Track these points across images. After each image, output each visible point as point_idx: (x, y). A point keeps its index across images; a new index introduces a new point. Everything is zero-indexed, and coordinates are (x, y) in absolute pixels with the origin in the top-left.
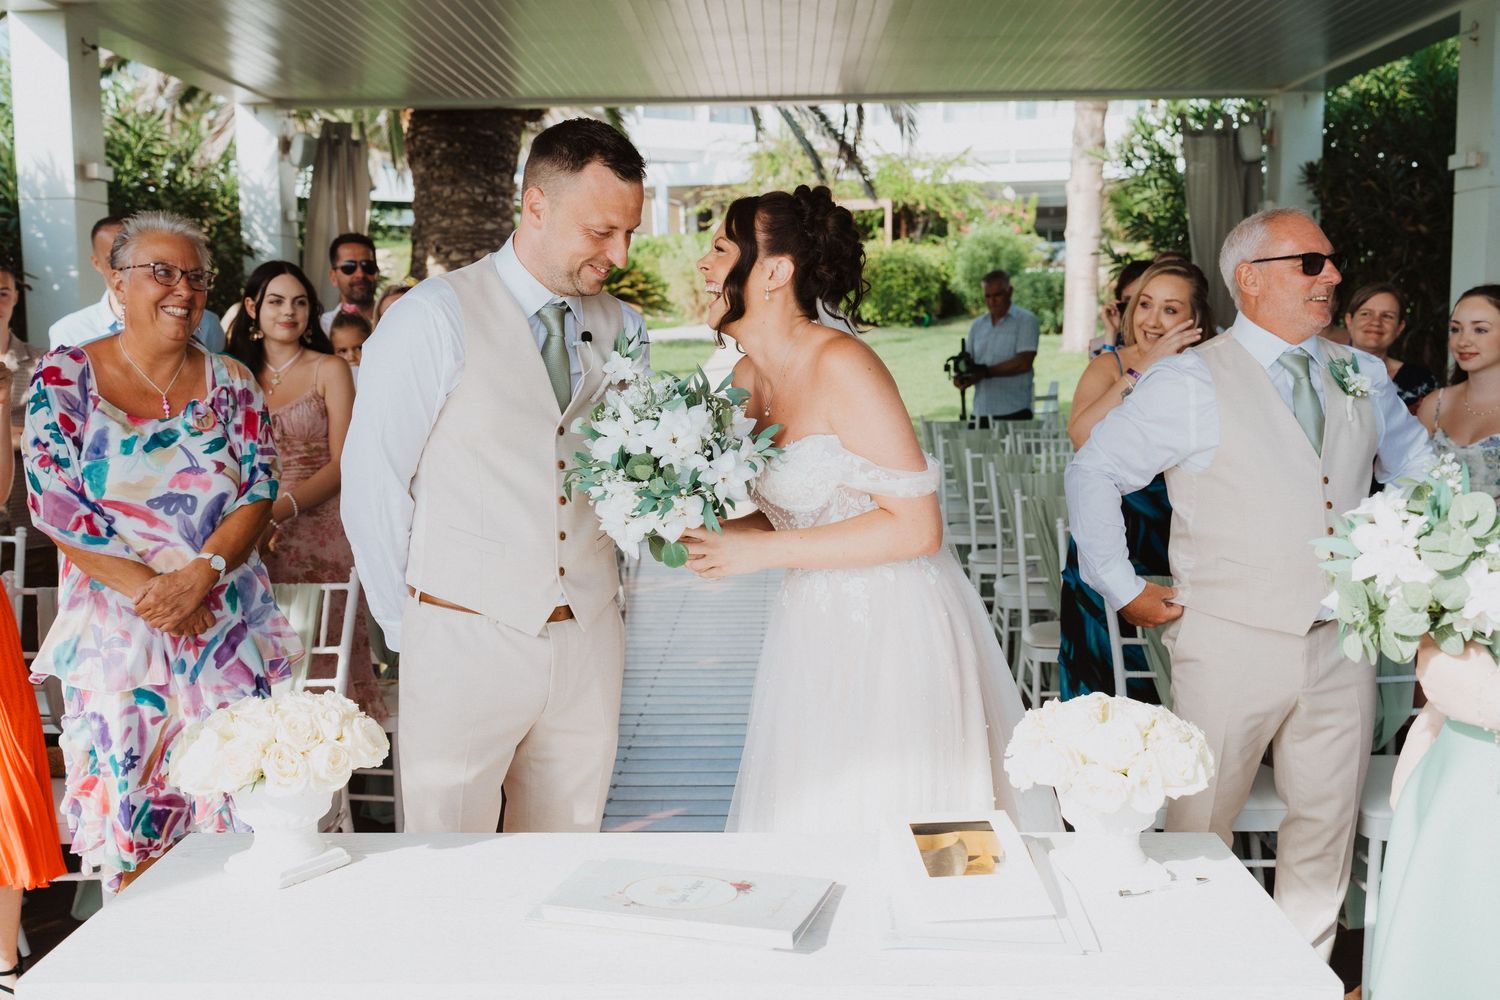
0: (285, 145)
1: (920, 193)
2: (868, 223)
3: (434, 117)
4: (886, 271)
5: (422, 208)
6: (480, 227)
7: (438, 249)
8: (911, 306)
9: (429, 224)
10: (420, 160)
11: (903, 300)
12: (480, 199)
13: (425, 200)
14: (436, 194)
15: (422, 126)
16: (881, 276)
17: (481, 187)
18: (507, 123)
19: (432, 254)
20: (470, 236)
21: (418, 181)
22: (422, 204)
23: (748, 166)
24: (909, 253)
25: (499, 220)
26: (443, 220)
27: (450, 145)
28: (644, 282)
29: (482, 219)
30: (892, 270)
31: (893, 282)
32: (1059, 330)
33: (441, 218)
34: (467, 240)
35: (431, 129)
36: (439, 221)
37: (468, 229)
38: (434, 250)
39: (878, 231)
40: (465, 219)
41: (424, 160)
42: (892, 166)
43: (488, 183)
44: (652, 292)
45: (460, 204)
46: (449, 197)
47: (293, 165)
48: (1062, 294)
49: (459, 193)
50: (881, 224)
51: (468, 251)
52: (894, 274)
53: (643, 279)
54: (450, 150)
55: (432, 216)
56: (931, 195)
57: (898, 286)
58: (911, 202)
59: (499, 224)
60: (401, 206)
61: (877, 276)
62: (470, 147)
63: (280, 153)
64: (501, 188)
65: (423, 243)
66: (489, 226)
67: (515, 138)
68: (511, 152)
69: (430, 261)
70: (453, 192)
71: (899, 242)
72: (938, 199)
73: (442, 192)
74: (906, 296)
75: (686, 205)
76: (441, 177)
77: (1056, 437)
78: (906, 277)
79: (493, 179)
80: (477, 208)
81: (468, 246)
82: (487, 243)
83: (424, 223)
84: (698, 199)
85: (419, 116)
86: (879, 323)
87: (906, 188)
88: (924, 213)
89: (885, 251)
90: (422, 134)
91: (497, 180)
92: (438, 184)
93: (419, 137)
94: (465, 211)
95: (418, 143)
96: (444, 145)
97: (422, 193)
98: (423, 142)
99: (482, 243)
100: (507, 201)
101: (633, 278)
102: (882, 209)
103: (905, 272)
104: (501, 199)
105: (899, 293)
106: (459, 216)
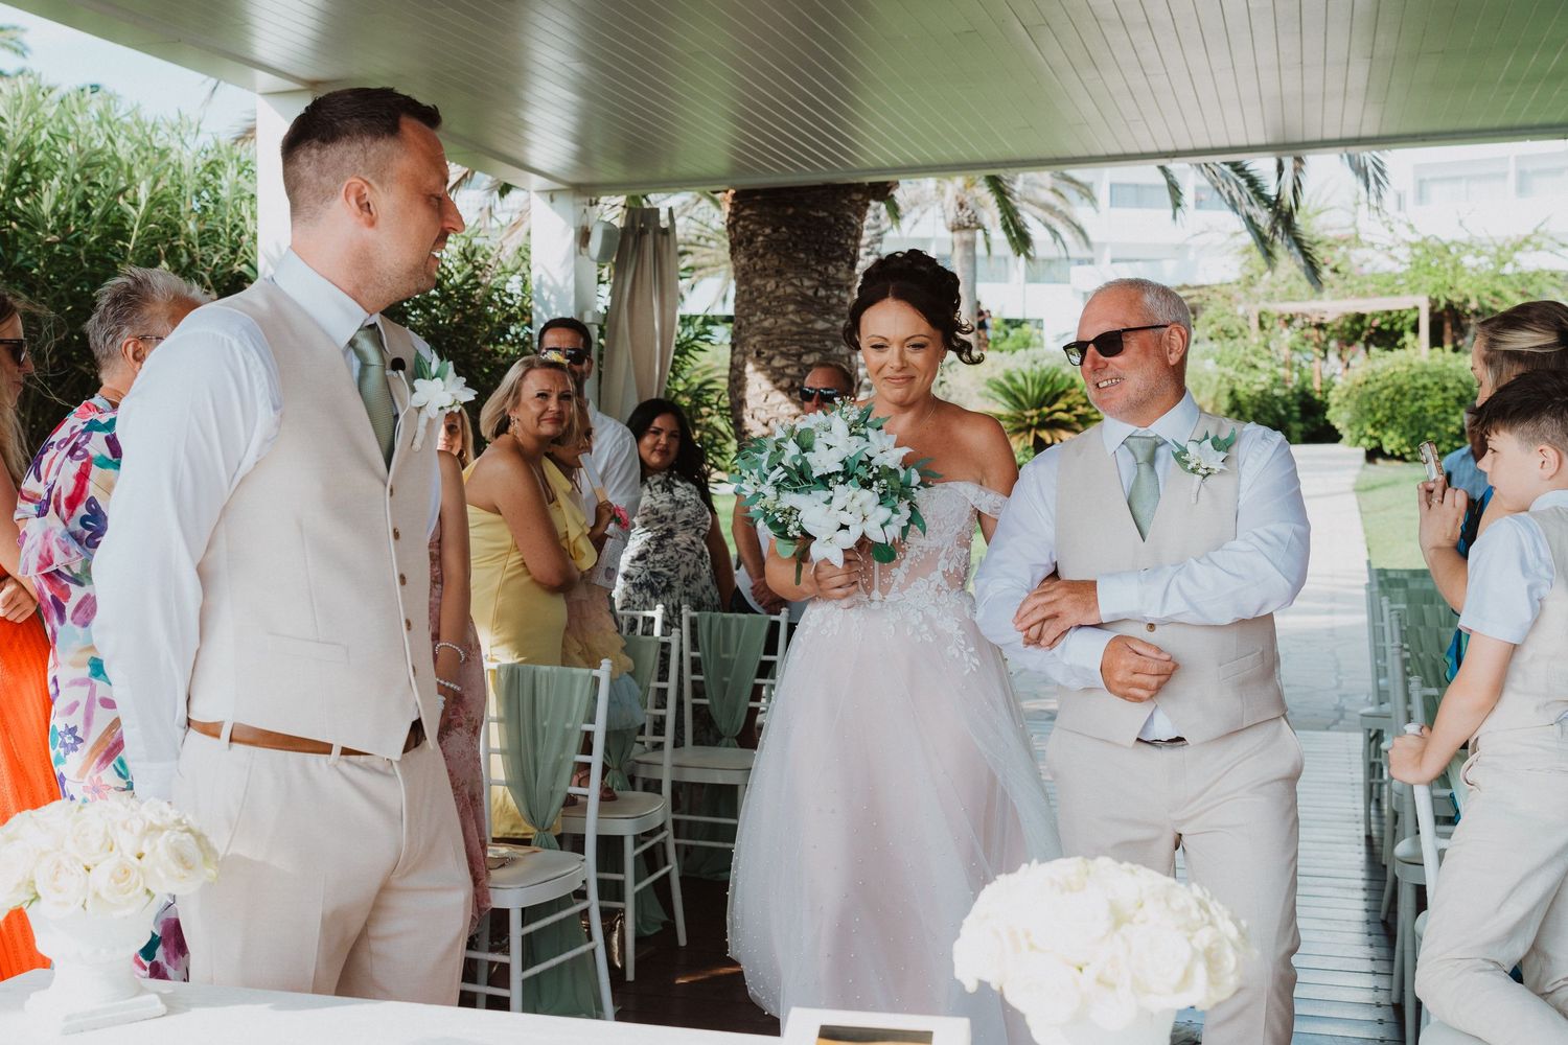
0: (584, 236)
1: (1470, 286)
2: (1397, 327)
3: (758, 197)
4: (1417, 388)
5: (744, 306)
6: (810, 326)
7: (759, 354)
8: (1452, 433)
9: (749, 324)
10: (742, 249)
11: (1442, 426)
12: (810, 293)
13: (747, 297)
14: (758, 289)
15: (742, 210)
16: (1410, 395)
17: (811, 279)
18: (846, 202)
19: (752, 360)
20: (797, 337)
21: (740, 274)
22: (743, 302)
24: (1449, 365)
25: (833, 318)
26: (766, 319)
27: (775, 230)
28: (1084, 405)
29: (812, 317)
30: (1425, 387)
31: (1427, 403)
33: (763, 317)
34: (793, 342)
35: (754, 212)
36: (761, 321)
37: (794, 329)
38: (754, 355)
39: (1409, 337)
40: (791, 316)
41: (745, 249)
43: (820, 273)
44: (1095, 416)
45: (788, 299)
46: (772, 292)
47: (592, 260)
49: (784, 287)
50: (1415, 329)
51: (793, 355)
52: (1428, 393)
53: (1084, 401)
54: (775, 236)
55: (754, 315)
56: (1487, 289)
57: (1435, 407)
58: (1457, 299)
59: (833, 323)
61: (1404, 395)
62: (799, 232)
63: (578, 246)
64: (838, 280)
65: (742, 347)
66: (820, 325)
67: (855, 220)
68: (850, 236)
69: (750, 368)
70: (777, 286)
71: (1437, 350)
72: (1496, 294)
73: (765, 286)
74: (1445, 420)
76: (765, 269)
78: (1445, 395)
79: (826, 269)
80: (806, 303)
81: (794, 349)
82: (817, 345)
83: (744, 323)
85: (743, 198)
86: (1408, 457)
87: (1450, 281)
88: (1476, 313)
89: (1415, 362)
90: (745, 218)
91: (831, 270)
92: (760, 276)
93: (741, 223)
94: (791, 308)
95: (739, 229)
96: (768, 231)
97: (743, 288)
98: (744, 227)
99: (811, 345)
100: (844, 295)
101: (1070, 400)
102: (1416, 308)
103: (1445, 389)
104: (837, 292)
105: (1435, 416)
106: (784, 314)
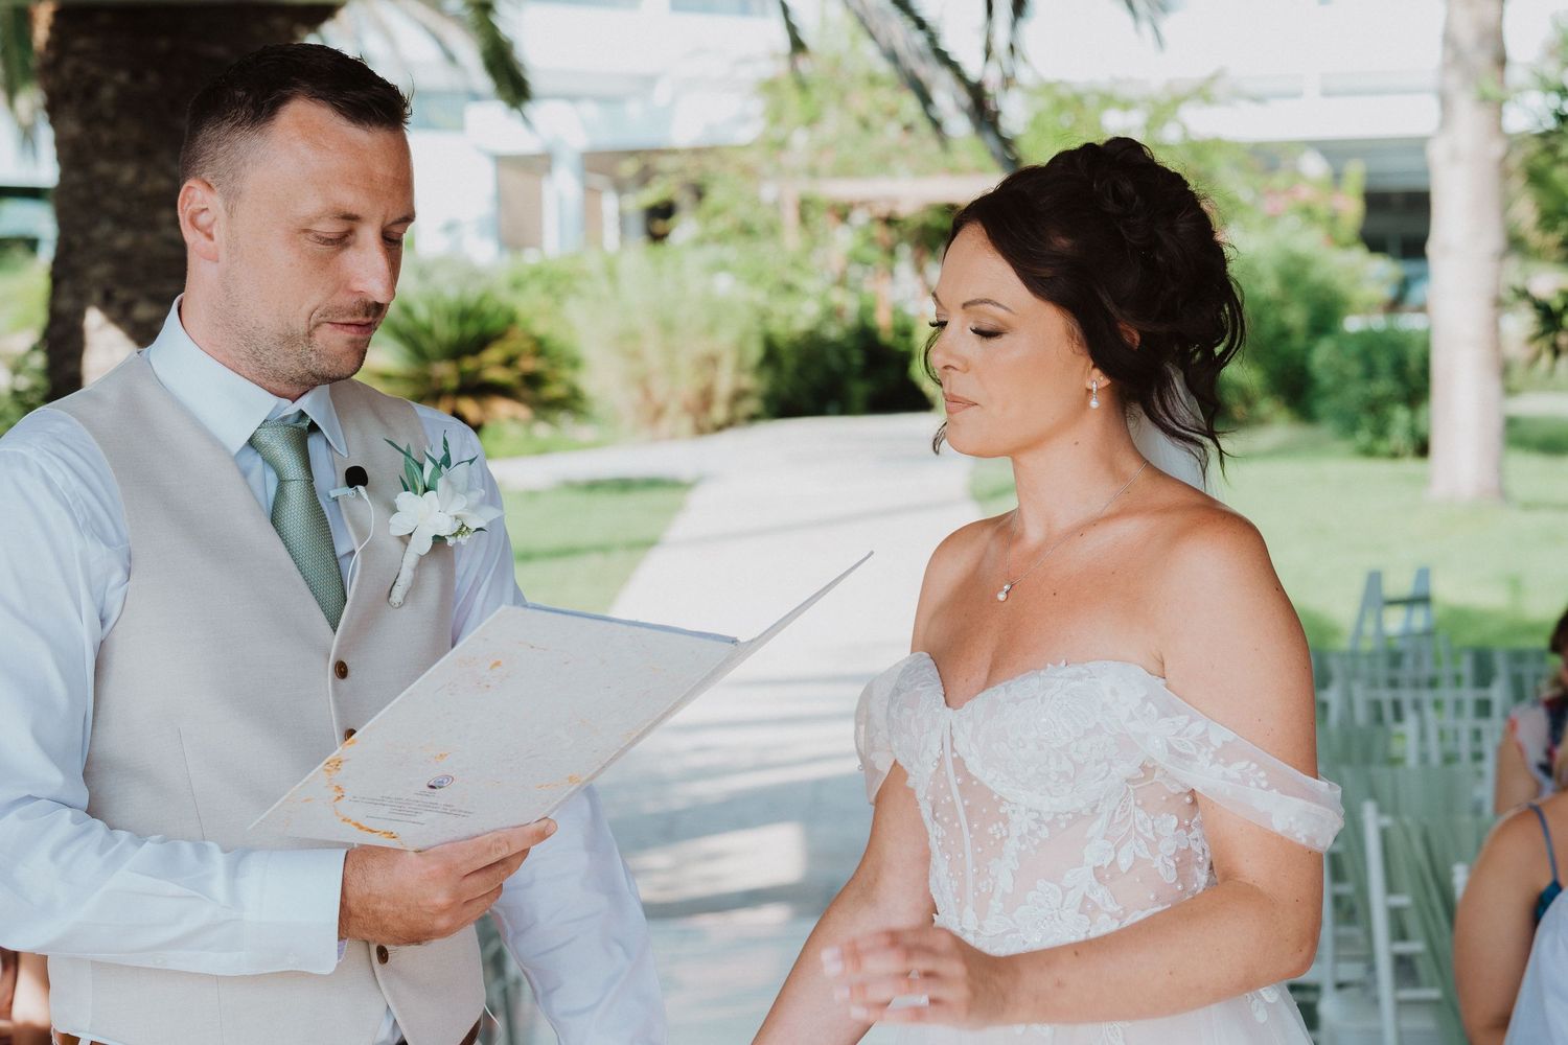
5: (74, 203)
7: (110, 294)
14: (104, 179)
19: (96, 303)
22: (74, 195)
23: (756, 106)
26: (118, 234)
32: (1422, 449)
33: (114, 229)
35: (96, 45)
36: (110, 237)
38: (101, 294)
41: (81, 106)
42: (1060, 105)
46: (132, 186)
48: (1425, 371)
54: (134, 85)
55: (98, 224)
60: (32, 193)
65: (75, 285)
69: (91, 319)
70: (142, 176)
73: (117, 175)
75: (620, 187)
76: (115, 145)
77: (1433, 683)
84: (645, 177)
85: (73, 16)
90: (79, 53)
92: (110, 159)
93: (72, 59)
95: (68, 70)
96: (122, 77)
98: (79, 69)
